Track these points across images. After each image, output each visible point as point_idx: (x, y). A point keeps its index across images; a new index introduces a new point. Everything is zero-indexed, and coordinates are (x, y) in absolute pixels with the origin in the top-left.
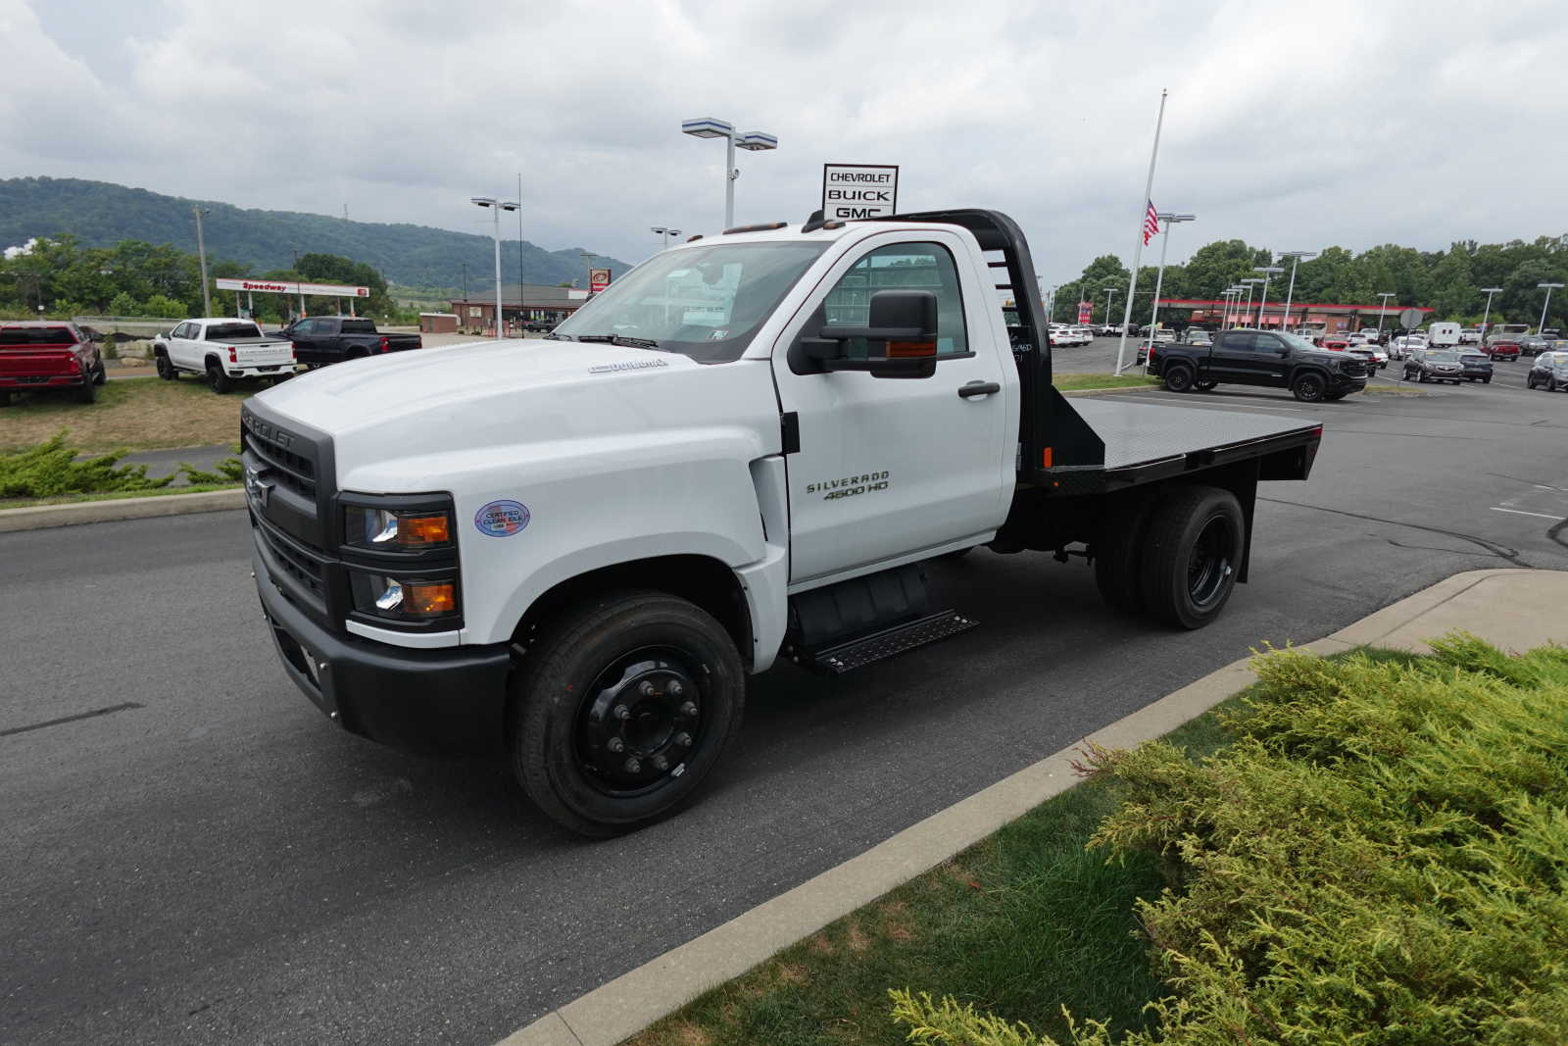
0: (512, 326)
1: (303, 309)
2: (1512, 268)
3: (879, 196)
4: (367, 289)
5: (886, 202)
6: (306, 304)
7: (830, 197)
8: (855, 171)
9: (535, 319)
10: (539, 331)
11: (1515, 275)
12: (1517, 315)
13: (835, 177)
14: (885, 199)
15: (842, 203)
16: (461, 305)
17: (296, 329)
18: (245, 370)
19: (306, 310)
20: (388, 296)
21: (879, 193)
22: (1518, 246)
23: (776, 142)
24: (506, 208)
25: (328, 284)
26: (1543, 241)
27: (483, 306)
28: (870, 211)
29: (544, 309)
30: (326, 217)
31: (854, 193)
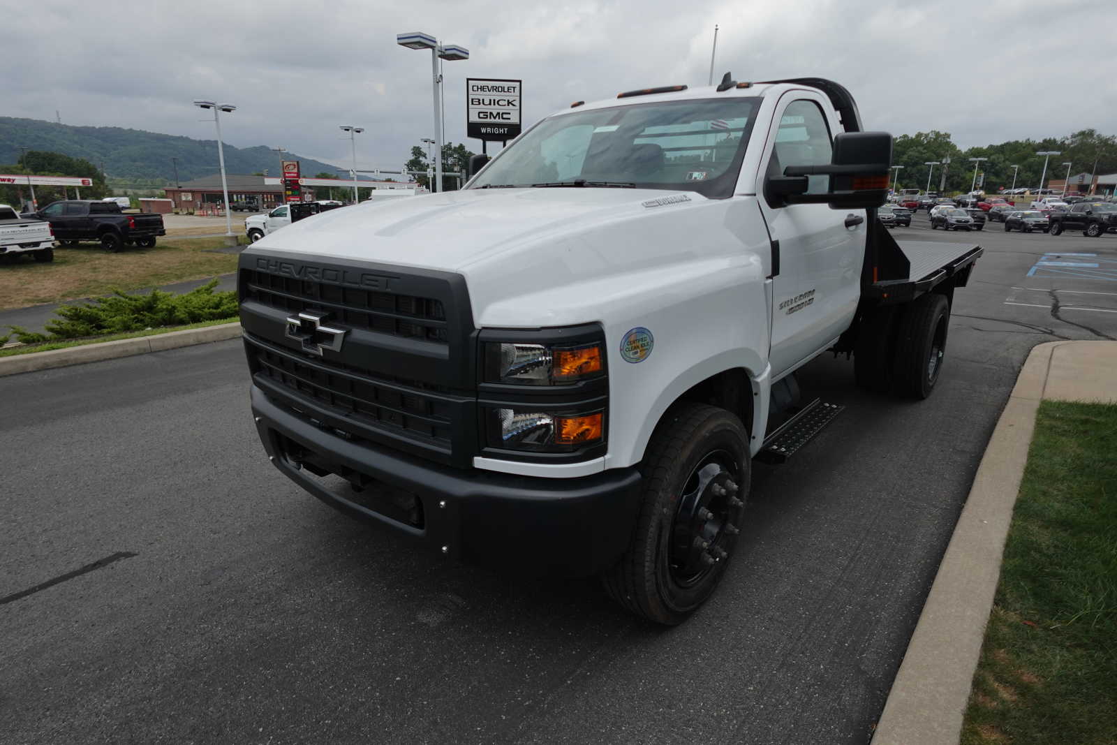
0: (219, 207)
1: (34, 197)
2: (904, 153)
3: (509, 103)
4: (90, 180)
5: (514, 108)
6: (35, 191)
7: (472, 104)
8: (490, 84)
9: (237, 201)
10: (242, 210)
11: (905, 158)
12: (908, 183)
13: (475, 88)
14: (514, 105)
15: (482, 108)
16: (174, 192)
17: (47, 212)
18: (8, 247)
19: (36, 198)
20: (107, 186)
21: (508, 101)
22: (906, 139)
23: (468, 54)
24: (224, 110)
25: (52, 176)
26: (919, 135)
27: (193, 192)
28: (503, 114)
29: (244, 193)
30: (40, 121)
31: (490, 100)
